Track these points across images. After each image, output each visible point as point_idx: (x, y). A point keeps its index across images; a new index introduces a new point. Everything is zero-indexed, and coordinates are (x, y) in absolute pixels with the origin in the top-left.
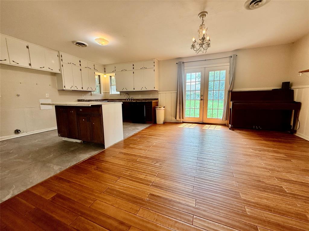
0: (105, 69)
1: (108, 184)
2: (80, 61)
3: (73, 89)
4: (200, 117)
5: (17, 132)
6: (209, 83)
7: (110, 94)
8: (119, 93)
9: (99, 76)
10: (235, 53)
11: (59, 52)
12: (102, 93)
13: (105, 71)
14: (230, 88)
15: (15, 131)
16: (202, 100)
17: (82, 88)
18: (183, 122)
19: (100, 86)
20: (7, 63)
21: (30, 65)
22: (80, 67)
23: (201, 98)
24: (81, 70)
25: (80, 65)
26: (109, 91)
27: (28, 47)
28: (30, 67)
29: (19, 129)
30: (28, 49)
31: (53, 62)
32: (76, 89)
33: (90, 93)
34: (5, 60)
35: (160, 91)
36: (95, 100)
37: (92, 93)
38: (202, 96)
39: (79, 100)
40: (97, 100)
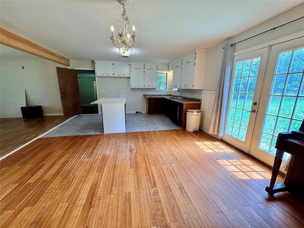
2: (144, 65)
3: (137, 87)
4: (245, 142)
8: (177, 89)
9: (167, 73)
13: (168, 69)
17: (144, 86)
18: (222, 141)
21: (114, 74)
22: (144, 70)
24: (144, 72)
25: (144, 68)
27: (113, 64)
31: (126, 70)
32: (139, 87)
33: (155, 90)
34: (103, 74)
36: (159, 95)
37: (157, 90)
38: (255, 104)
39: (144, 95)
40: (161, 95)
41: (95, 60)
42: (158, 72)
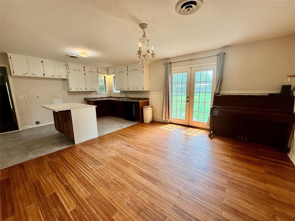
0: (108, 71)
1: (41, 177)
2: (84, 67)
3: (78, 90)
4: (185, 120)
5: (37, 123)
6: (195, 84)
7: (114, 92)
8: (119, 92)
9: (105, 77)
10: (221, 51)
11: (66, 62)
12: (107, 92)
13: (108, 73)
14: (216, 90)
15: (36, 122)
16: (188, 102)
17: (86, 89)
18: (170, 123)
19: (105, 85)
20: (28, 75)
21: (44, 75)
22: (84, 72)
23: (186, 99)
24: (85, 74)
25: (84, 70)
26: (113, 89)
27: (42, 62)
28: (44, 77)
29: (38, 121)
30: (42, 63)
31: (62, 70)
32: (80, 90)
33: (95, 92)
34: (27, 73)
35: (150, 91)
36: (100, 98)
37: (97, 92)
38: (188, 97)
39: (85, 99)
40: (102, 98)
41: (8, 52)
42: (99, 75)
